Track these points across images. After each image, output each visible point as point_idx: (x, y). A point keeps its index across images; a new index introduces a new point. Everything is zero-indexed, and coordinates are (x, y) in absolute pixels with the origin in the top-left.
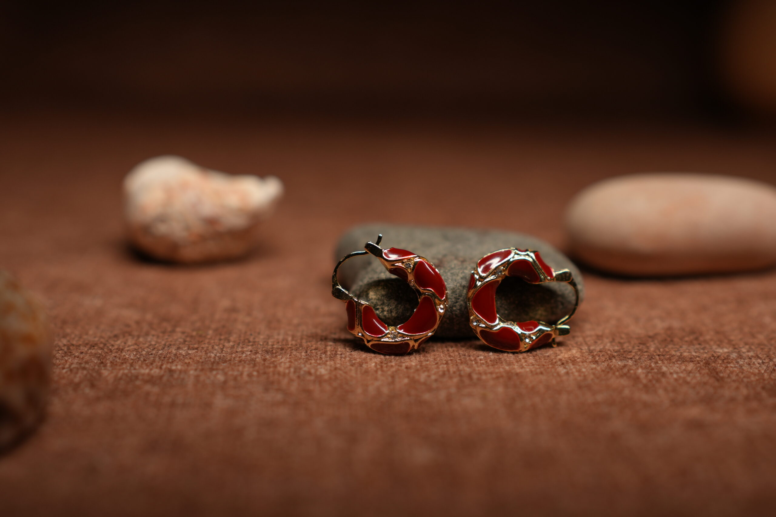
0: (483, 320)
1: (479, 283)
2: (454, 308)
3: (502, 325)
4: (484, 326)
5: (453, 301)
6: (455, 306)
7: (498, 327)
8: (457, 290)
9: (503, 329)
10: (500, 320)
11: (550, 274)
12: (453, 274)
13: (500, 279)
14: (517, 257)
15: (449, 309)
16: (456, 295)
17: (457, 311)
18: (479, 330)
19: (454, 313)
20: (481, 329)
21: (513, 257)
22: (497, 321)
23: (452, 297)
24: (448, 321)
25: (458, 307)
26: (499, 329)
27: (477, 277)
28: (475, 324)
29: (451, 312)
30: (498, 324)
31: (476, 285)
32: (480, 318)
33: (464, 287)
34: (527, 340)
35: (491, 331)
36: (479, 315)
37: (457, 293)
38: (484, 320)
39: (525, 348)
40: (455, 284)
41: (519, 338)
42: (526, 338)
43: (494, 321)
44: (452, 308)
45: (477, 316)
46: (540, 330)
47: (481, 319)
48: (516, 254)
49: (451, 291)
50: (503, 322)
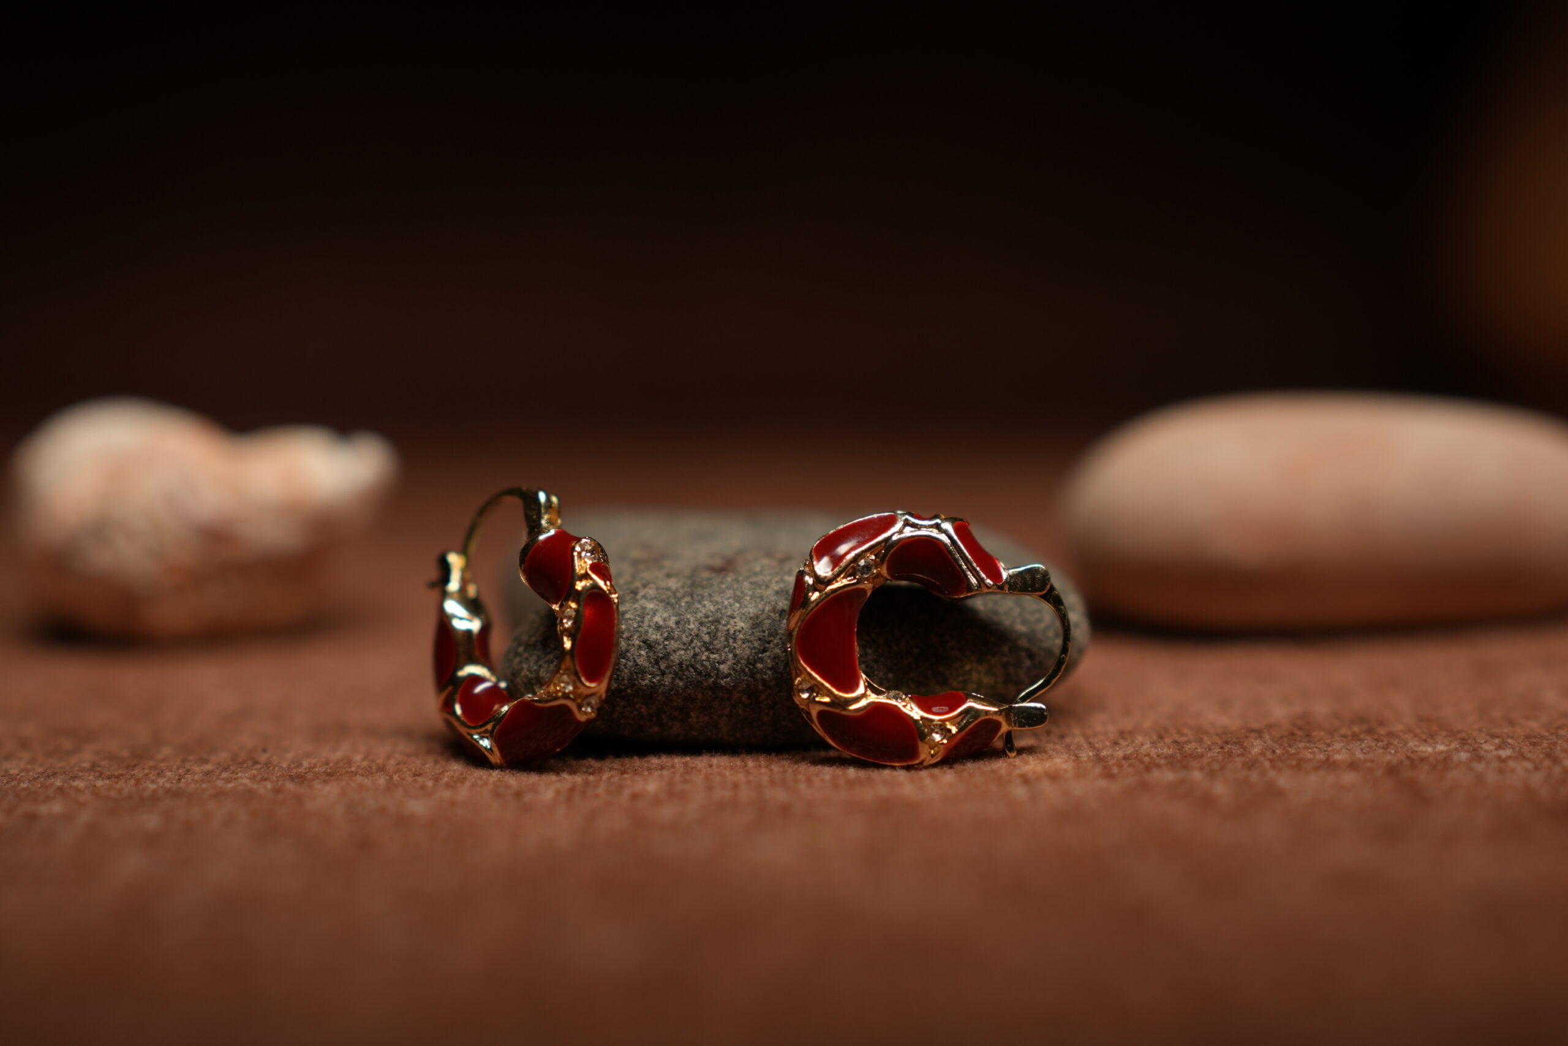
0: (823, 685)
1: (815, 596)
2: (759, 666)
3: (873, 698)
4: (827, 700)
5: (755, 648)
6: (761, 660)
7: (863, 703)
8: (764, 619)
9: (875, 709)
10: (869, 686)
11: (995, 574)
12: (755, 585)
13: (867, 586)
14: (908, 532)
15: (747, 667)
16: (764, 631)
17: (766, 674)
18: (814, 712)
19: (758, 676)
20: (819, 708)
21: (900, 532)
22: (861, 690)
23: (752, 638)
24: (745, 699)
25: (769, 663)
26: (865, 708)
27: (809, 580)
28: (805, 696)
29: (753, 674)
30: (864, 696)
31: (807, 599)
32: (815, 679)
33: (782, 612)
34: (937, 737)
35: (844, 713)
36: (814, 674)
37: (764, 629)
38: (827, 685)
39: (933, 756)
40: (760, 606)
41: (914, 732)
42: (932, 731)
43: (853, 687)
44: (754, 665)
45: (810, 675)
46: (970, 709)
47: (819, 682)
48: (907, 523)
49: (751, 621)
50: (878, 692)
